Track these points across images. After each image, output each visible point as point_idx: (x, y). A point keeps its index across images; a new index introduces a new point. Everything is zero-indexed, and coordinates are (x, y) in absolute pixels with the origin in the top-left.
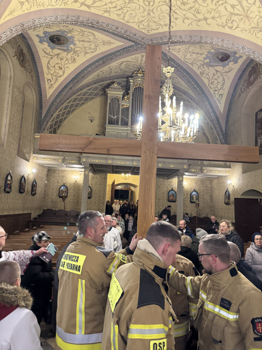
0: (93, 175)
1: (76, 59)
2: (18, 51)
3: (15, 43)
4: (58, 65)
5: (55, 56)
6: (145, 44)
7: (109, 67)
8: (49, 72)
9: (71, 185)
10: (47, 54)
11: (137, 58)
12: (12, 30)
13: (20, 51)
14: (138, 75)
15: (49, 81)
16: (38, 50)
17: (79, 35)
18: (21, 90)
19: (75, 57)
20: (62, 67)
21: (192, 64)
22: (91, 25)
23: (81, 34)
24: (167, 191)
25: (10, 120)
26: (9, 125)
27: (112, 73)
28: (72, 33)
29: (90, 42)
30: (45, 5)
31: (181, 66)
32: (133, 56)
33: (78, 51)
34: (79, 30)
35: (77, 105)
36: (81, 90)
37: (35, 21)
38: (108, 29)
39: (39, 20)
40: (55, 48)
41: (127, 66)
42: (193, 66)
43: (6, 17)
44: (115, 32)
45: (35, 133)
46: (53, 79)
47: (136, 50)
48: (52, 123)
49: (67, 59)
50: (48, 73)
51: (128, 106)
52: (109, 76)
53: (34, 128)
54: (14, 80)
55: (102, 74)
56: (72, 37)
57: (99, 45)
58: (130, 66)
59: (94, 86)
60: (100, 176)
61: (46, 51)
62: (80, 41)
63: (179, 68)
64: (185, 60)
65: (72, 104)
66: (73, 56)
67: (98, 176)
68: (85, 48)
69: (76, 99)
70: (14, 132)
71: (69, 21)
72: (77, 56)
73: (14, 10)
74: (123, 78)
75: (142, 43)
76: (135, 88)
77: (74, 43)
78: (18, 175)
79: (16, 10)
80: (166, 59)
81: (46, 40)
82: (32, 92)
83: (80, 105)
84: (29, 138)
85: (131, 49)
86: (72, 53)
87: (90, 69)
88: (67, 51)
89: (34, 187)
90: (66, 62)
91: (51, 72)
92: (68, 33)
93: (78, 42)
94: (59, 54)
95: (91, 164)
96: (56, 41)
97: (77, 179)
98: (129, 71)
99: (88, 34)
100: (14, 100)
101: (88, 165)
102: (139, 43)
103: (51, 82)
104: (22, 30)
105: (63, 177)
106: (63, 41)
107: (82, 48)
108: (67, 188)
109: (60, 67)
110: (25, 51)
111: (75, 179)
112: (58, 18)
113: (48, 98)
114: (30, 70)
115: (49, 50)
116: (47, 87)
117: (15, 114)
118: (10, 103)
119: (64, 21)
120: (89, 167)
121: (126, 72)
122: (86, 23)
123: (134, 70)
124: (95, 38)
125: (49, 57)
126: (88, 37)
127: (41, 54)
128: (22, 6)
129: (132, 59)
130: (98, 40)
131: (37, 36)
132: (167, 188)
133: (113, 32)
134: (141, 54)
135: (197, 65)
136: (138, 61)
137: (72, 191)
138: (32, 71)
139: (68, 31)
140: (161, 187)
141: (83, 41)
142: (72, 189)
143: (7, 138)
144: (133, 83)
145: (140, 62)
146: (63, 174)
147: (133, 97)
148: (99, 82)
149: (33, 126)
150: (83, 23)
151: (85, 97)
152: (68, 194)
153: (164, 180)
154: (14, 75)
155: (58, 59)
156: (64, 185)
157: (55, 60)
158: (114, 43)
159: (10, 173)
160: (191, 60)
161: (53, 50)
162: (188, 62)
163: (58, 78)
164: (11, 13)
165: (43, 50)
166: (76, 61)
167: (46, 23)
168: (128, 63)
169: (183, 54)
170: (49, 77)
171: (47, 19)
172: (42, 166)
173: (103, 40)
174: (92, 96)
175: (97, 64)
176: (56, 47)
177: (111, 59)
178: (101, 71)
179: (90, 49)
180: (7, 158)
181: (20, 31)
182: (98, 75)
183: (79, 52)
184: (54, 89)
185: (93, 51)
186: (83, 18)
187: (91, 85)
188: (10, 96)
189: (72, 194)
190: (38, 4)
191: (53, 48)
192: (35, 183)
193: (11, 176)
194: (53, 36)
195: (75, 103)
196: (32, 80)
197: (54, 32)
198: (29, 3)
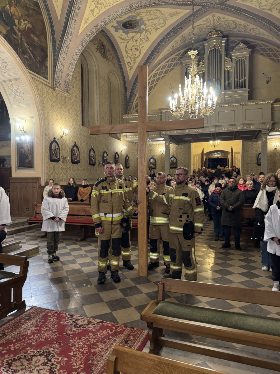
0: (178, 146)
1: (149, 37)
2: (99, 46)
3: (96, 40)
4: (134, 47)
5: (130, 40)
6: (212, 4)
7: (182, 36)
8: (128, 55)
9: (158, 157)
10: (124, 40)
11: (208, 19)
12: (89, 34)
13: (101, 45)
14: (212, 36)
15: (129, 64)
16: (116, 38)
17: (147, 15)
18: (106, 78)
19: (147, 36)
20: (138, 47)
21: (270, 10)
22: (154, 4)
23: (148, 14)
24: (256, 154)
25: (100, 107)
26: (100, 112)
27: (186, 40)
28: (140, 15)
29: (158, 18)
30: (110, 4)
31: (258, 15)
32: (204, 19)
33: (149, 29)
34: (146, 12)
35: (158, 80)
36: (159, 64)
37: (105, 20)
38: (171, 2)
39: (108, 18)
40: (129, 33)
41: (200, 29)
42: (272, 12)
43: (83, 26)
44: (178, 3)
45: (123, 114)
46: (132, 61)
47: (205, 12)
48: (137, 102)
49: (141, 40)
50: (127, 57)
51: (204, 71)
52: (184, 44)
53: (121, 110)
54: (99, 73)
55: (176, 44)
56: (141, 19)
57: (167, 19)
58: (204, 28)
59: (171, 57)
60: (184, 147)
61: (122, 37)
62: (149, 20)
63: (256, 18)
64: (260, 8)
65: (153, 80)
66: (145, 35)
67: (182, 146)
68: (155, 25)
69: (156, 74)
70: (104, 117)
71: (134, 9)
72: (150, 34)
73: (88, 19)
74: (199, 42)
75: (209, 4)
76: (210, 51)
77: (144, 23)
78: (112, 152)
79: (89, 17)
80: (239, 13)
81: (120, 28)
82: (116, 77)
83: (161, 79)
84: (119, 119)
85: (199, 13)
86: (145, 32)
87: (162, 43)
88: (140, 32)
89: (127, 161)
90: (141, 42)
91: (130, 55)
92: (137, 17)
93: (148, 21)
94: (133, 37)
95: (170, 136)
96: (128, 27)
97: (163, 151)
98: (204, 34)
99: (154, 12)
100: (101, 89)
101: (167, 137)
102: (205, 5)
103: (130, 64)
104: (97, 31)
105: (151, 150)
106: (134, 25)
107: (152, 26)
108: (155, 160)
109: (136, 49)
110: (105, 42)
111: (161, 151)
112: (123, 10)
113: (130, 79)
114: (112, 57)
115: (124, 35)
116: (128, 69)
117: (104, 102)
118: (98, 93)
119: (129, 10)
120: (169, 139)
121: (201, 35)
122: (149, 5)
123: (208, 31)
124: (162, 13)
125: (126, 41)
126: (155, 15)
127: (119, 41)
128: (93, 13)
129: (203, 21)
130: (165, 14)
131: (112, 26)
132: (256, 151)
133: (177, 4)
134: (211, 14)
135: (277, 9)
136: (210, 22)
137: (160, 163)
138: (113, 58)
139: (136, 15)
140: (249, 150)
141: (152, 19)
142: (160, 160)
143: (100, 122)
144: (208, 46)
145: (212, 22)
146: (151, 148)
147: (208, 61)
148: (175, 52)
149: (120, 109)
150: (147, 5)
151: (164, 70)
152: (157, 165)
153: (252, 142)
154: (98, 68)
155: (133, 41)
156: (152, 158)
157: (131, 43)
158: (181, 13)
159: (105, 151)
160: (267, 6)
161: (128, 34)
162: (265, 9)
163: (136, 59)
164: (86, 21)
165: (120, 37)
166: (149, 39)
167: (114, 18)
168: (200, 26)
169: (256, 2)
170: (129, 60)
171: (114, 14)
172: (131, 142)
173: (170, 13)
174: (171, 67)
175: (169, 36)
176: (130, 31)
177: (182, 28)
178: (175, 42)
179: (160, 24)
180: (102, 139)
181: (95, 32)
182: (172, 47)
183: (151, 30)
184: (134, 70)
185: (163, 25)
186: (146, 2)
187: (168, 57)
188: (98, 87)
189: (160, 166)
190: (105, 5)
191: (127, 33)
192: (127, 158)
193: (107, 153)
194: (125, 23)
195: (156, 78)
196: (115, 66)
197: (125, 19)
198: (98, 8)
